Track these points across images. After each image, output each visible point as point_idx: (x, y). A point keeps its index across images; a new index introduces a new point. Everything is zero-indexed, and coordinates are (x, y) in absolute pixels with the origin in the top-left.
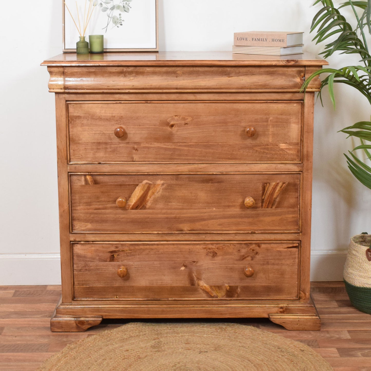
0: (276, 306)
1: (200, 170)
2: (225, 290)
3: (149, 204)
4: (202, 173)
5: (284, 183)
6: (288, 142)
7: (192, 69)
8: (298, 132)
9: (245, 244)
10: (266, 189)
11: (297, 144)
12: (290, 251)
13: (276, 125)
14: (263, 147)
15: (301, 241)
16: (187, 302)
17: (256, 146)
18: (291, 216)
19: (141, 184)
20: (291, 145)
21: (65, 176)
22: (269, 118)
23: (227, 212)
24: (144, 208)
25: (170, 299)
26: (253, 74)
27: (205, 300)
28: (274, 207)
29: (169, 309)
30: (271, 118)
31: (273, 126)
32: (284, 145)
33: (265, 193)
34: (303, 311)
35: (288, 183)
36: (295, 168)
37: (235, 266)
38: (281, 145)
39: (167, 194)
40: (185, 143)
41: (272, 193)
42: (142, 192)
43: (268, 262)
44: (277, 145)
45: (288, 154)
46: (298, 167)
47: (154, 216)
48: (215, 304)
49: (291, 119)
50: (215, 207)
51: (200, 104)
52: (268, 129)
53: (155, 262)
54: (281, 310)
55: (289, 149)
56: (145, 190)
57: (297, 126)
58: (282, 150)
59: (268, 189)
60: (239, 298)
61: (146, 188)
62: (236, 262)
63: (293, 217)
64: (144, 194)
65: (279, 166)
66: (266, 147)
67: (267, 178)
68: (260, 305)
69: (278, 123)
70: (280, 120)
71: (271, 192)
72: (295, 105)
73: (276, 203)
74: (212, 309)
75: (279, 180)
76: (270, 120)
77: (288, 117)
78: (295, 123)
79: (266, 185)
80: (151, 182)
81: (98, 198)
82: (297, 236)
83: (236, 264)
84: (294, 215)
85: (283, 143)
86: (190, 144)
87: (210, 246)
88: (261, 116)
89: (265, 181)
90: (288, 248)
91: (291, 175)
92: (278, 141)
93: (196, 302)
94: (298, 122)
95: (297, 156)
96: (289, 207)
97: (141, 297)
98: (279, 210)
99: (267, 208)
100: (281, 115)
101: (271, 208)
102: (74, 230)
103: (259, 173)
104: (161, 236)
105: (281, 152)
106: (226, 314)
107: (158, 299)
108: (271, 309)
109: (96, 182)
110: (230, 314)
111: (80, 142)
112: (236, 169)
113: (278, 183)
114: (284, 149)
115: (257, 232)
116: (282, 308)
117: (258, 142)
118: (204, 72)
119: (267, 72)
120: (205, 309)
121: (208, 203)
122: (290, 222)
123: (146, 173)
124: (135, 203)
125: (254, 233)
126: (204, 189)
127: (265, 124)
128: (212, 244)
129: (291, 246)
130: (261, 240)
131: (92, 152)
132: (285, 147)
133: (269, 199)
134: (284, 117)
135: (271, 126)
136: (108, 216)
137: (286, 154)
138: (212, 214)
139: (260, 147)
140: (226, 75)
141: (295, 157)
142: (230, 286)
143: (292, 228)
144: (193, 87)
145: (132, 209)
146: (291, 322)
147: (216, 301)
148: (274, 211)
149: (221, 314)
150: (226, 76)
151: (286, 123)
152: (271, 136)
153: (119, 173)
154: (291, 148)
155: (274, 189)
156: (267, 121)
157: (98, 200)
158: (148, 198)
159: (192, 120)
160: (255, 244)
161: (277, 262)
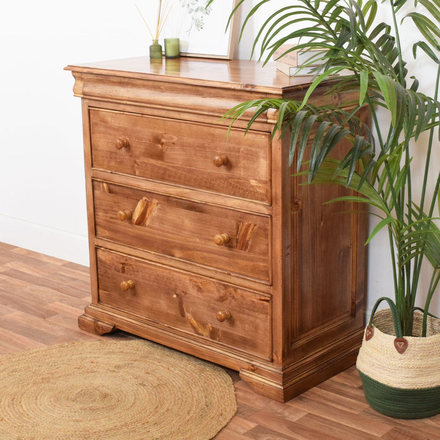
0: (249, 362)
1: (184, 195)
2: (208, 330)
3: (148, 223)
4: (186, 198)
5: (255, 225)
6: (258, 179)
7: (171, 85)
8: (267, 169)
9: (224, 285)
10: (240, 228)
11: (266, 183)
12: (262, 304)
13: (247, 157)
14: (236, 180)
15: (272, 295)
16: (179, 332)
17: (230, 178)
18: (262, 264)
19: (141, 201)
20: (260, 183)
21: (90, 181)
22: (241, 148)
23: (207, 245)
24: (144, 225)
25: (165, 325)
26: (223, 97)
27: (192, 335)
28: (247, 251)
29: (162, 335)
30: (242, 149)
31: (244, 158)
32: (254, 181)
33: (239, 233)
34: (272, 376)
35: (259, 226)
36: (265, 211)
37: (216, 306)
38: (252, 181)
39: (161, 214)
40: (172, 163)
41: (245, 234)
42: (143, 209)
43: (243, 311)
44: (248, 181)
45: (258, 192)
46: (267, 209)
47: (152, 235)
48: (200, 342)
49: (260, 152)
50: (198, 237)
51: (183, 124)
52: (239, 161)
53: (154, 284)
54: (252, 368)
55: (259, 188)
56: (144, 207)
57: (265, 162)
58: (252, 187)
59: (241, 228)
60: (220, 343)
61: (145, 205)
62: (216, 302)
63: (264, 266)
64: (144, 210)
65: (251, 204)
66: (239, 180)
67: (240, 216)
68: (236, 357)
69: (248, 155)
70: (250, 153)
71: (244, 232)
72: (263, 137)
73: (249, 247)
74: (195, 346)
75: (250, 221)
76: (242, 151)
77: (257, 150)
78: (263, 157)
79: (239, 223)
80: (149, 199)
81: (112, 207)
82: (269, 290)
83: (216, 305)
84: (265, 264)
85: (253, 179)
86: (176, 165)
87: (195, 279)
88: (233, 145)
89: (239, 219)
90: (261, 300)
91: (261, 218)
92: (249, 176)
93: (186, 335)
94: (266, 158)
95: (266, 196)
96: (260, 254)
97: (145, 316)
98: (252, 255)
99: (241, 249)
100: (251, 146)
101: (245, 250)
102: (98, 234)
103: (232, 209)
104: (159, 258)
105: (252, 189)
106: (206, 356)
107: (157, 322)
108: (244, 363)
109: (110, 191)
110: (210, 357)
111: (99, 148)
112: (214, 200)
113: (250, 224)
114: (254, 187)
115: (232, 274)
116: (253, 365)
117: (232, 174)
118: (182, 90)
119: (234, 95)
120: (189, 345)
121: (192, 232)
122: (262, 271)
123: (144, 190)
124: (138, 218)
125: (230, 275)
126: (189, 216)
127: (237, 154)
128: (197, 277)
129: (263, 298)
130: (237, 284)
131: (107, 160)
132: (255, 184)
133: (242, 240)
134: (253, 149)
135: (242, 158)
136: (119, 226)
137: (256, 193)
138: (196, 244)
139: (233, 180)
140: (200, 95)
141: (264, 197)
142: (212, 327)
143: (263, 278)
144: (173, 105)
145: (136, 224)
146: (257, 384)
147: (202, 340)
148: (247, 255)
149: (202, 355)
150: (200, 97)
151: (256, 156)
152: (242, 169)
153: (126, 185)
154: (260, 187)
155: (247, 230)
156: (239, 152)
157: (112, 209)
158: (147, 216)
159: (178, 140)
160: (233, 287)
161: (251, 313)
